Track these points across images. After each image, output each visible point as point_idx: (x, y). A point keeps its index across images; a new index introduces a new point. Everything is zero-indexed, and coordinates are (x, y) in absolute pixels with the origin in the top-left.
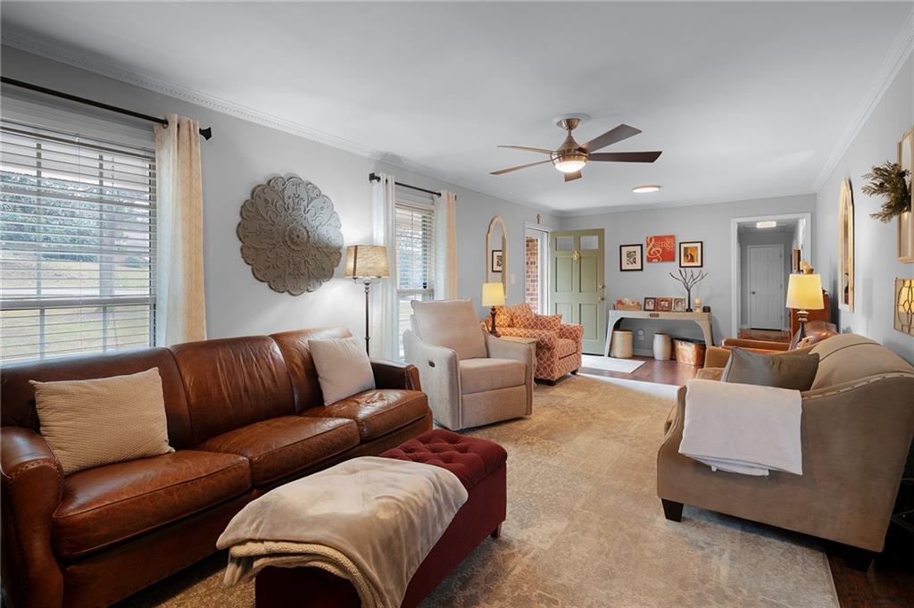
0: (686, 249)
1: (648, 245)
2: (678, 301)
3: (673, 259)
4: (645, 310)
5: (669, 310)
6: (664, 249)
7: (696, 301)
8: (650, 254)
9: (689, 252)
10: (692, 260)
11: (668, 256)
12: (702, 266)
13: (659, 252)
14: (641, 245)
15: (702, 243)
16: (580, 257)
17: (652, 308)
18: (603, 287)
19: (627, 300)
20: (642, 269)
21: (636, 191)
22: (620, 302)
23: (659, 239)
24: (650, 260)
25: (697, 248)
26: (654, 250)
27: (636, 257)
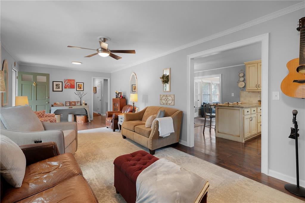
0: (78, 85)
1: (65, 82)
2: (78, 102)
3: (74, 88)
4: (66, 106)
5: (75, 105)
6: (71, 84)
7: (83, 102)
8: (65, 85)
9: (79, 86)
10: (80, 88)
11: (72, 87)
12: (83, 91)
13: (69, 85)
14: (62, 82)
15: (83, 83)
16: (37, 85)
17: (69, 105)
18: (49, 98)
19: (58, 103)
20: (62, 91)
21: (73, 63)
22: (55, 104)
23: (69, 80)
24: (65, 88)
25: (82, 85)
26: (67, 84)
27: (60, 86)
